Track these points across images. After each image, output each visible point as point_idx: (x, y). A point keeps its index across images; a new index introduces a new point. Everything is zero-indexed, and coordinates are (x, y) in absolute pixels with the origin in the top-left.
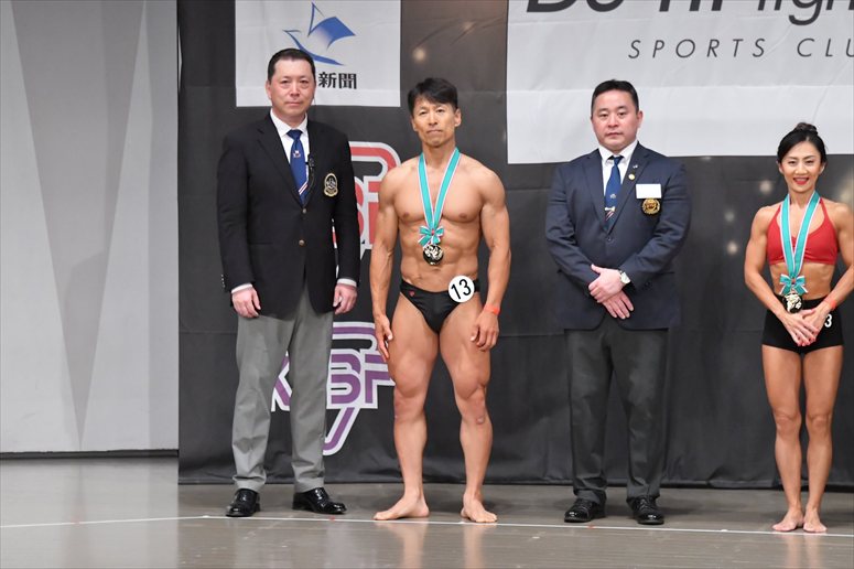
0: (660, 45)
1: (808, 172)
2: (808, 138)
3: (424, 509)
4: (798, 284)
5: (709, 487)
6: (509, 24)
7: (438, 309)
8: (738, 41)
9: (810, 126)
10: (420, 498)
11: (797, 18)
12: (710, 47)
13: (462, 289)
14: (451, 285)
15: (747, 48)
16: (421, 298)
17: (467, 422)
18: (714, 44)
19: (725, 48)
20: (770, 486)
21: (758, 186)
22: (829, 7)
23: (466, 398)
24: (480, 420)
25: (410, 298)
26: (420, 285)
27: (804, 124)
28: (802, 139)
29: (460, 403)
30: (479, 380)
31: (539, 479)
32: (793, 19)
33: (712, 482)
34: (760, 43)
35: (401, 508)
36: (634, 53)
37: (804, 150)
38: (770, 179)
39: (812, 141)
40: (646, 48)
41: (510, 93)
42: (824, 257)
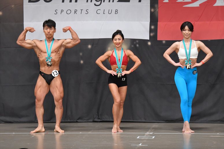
0: (62, 11)
1: (119, 42)
2: (119, 34)
3: (44, 130)
4: (121, 70)
5: (77, 122)
6: (24, 6)
7: (49, 79)
8: (82, 10)
9: (120, 31)
10: (42, 127)
11: (96, 4)
12: (75, 12)
13: (55, 73)
14: (52, 72)
15: (84, 12)
16: (45, 76)
17: (57, 108)
18: (76, 11)
19: (79, 12)
20: (92, 121)
21: (88, 46)
22: (104, 2)
23: (58, 101)
24: (61, 107)
25: (42, 76)
26: (45, 73)
27: (118, 30)
28: (118, 34)
29: (56, 103)
30: (61, 97)
31: (34, 121)
32: (95, 5)
33: (78, 121)
34: (87, 11)
35: (37, 130)
36: (56, 13)
37: (118, 37)
38: (90, 45)
39: (120, 34)
40: (59, 12)
41: (24, 23)
42: (125, 64)
